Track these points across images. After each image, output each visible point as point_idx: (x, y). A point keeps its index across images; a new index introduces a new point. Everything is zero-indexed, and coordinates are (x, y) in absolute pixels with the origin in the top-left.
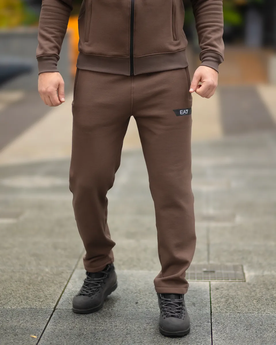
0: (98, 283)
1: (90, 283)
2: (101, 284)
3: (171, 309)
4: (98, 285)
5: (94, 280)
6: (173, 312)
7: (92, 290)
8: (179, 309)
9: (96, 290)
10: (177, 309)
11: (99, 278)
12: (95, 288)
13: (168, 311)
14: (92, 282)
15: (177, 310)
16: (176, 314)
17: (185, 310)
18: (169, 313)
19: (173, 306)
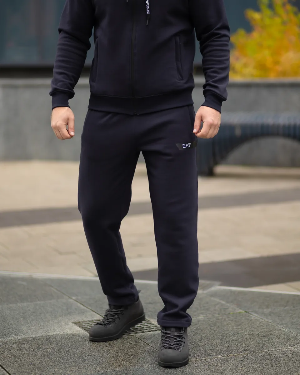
0: (116, 314)
1: (109, 314)
2: (117, 315)
3: (169, 342)
4: (115, 316)
5: (112, 311)
6: (171, 344)
7: (109, 321)
8: (179, 341)
9: (112, 321)
10: (176, 341)
11: (117, 309)
12: (111, 319)
13: (166, 344)
14: (110, 313)
15: (176, 343)
16: (174, 346)
17: (184, 343)
18: (167, 345)
19: (172, 339)
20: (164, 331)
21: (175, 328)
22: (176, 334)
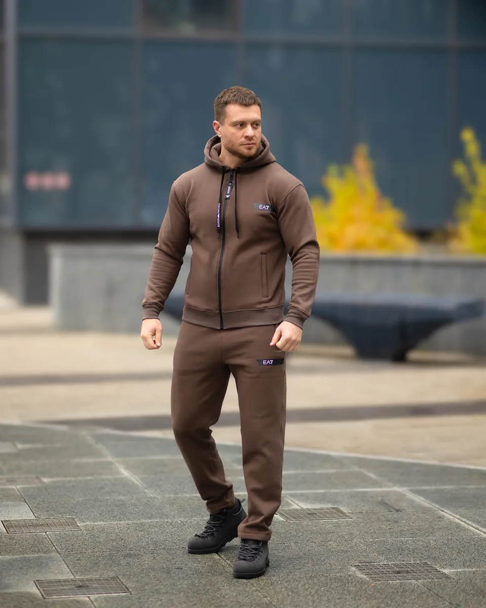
3: (245, 554)
6: (246, 556)
8: (255, 554)
11: (216, 522)
14: (209, 525)
15: (251, 555)
16: (249, 558)
17: (261, 556)
18: (241, 557)
19: (249, 551)
20: (243, 544)
21: (254, 540)
22: (254, 546)
